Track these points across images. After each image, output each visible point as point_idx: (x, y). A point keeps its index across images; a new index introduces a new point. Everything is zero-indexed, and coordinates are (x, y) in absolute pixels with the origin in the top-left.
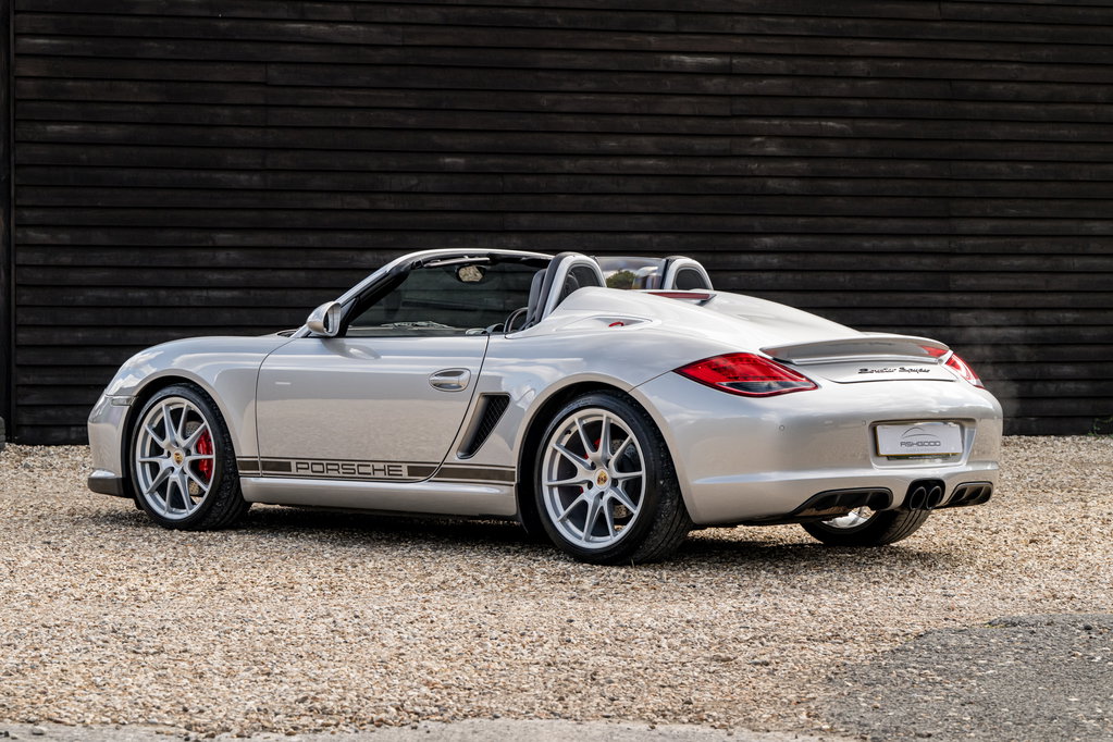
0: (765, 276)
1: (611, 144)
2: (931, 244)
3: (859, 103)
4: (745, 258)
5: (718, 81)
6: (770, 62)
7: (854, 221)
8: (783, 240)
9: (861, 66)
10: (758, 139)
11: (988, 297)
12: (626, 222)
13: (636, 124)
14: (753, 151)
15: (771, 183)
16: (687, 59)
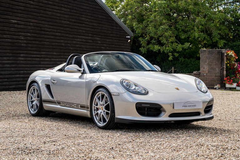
0: (22, 61)
1: (5, 36)
2: (39, 56)
3: (31, 30)
4: (20, 58)
5: (17, 25)
6: (22, 22)
7: (30, 52)
8: (24, 55)
9: (31, 24)
10: (21, 36)
11: (44, 65)
12: (6, 51)
13: (7, 32)
14: (20, 38)
15: (22, 44)
16: (13, 21)
